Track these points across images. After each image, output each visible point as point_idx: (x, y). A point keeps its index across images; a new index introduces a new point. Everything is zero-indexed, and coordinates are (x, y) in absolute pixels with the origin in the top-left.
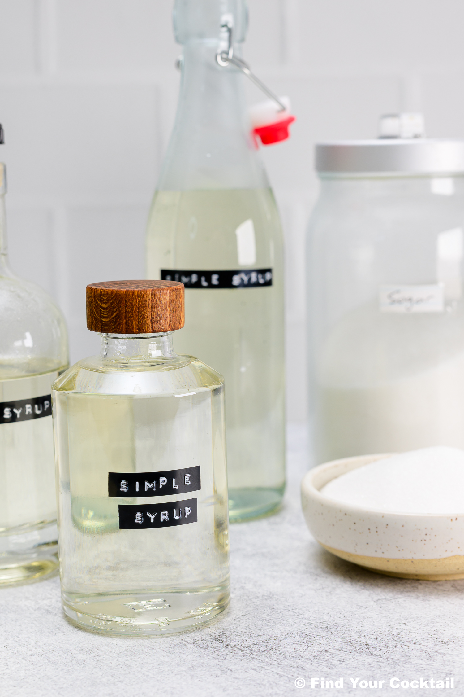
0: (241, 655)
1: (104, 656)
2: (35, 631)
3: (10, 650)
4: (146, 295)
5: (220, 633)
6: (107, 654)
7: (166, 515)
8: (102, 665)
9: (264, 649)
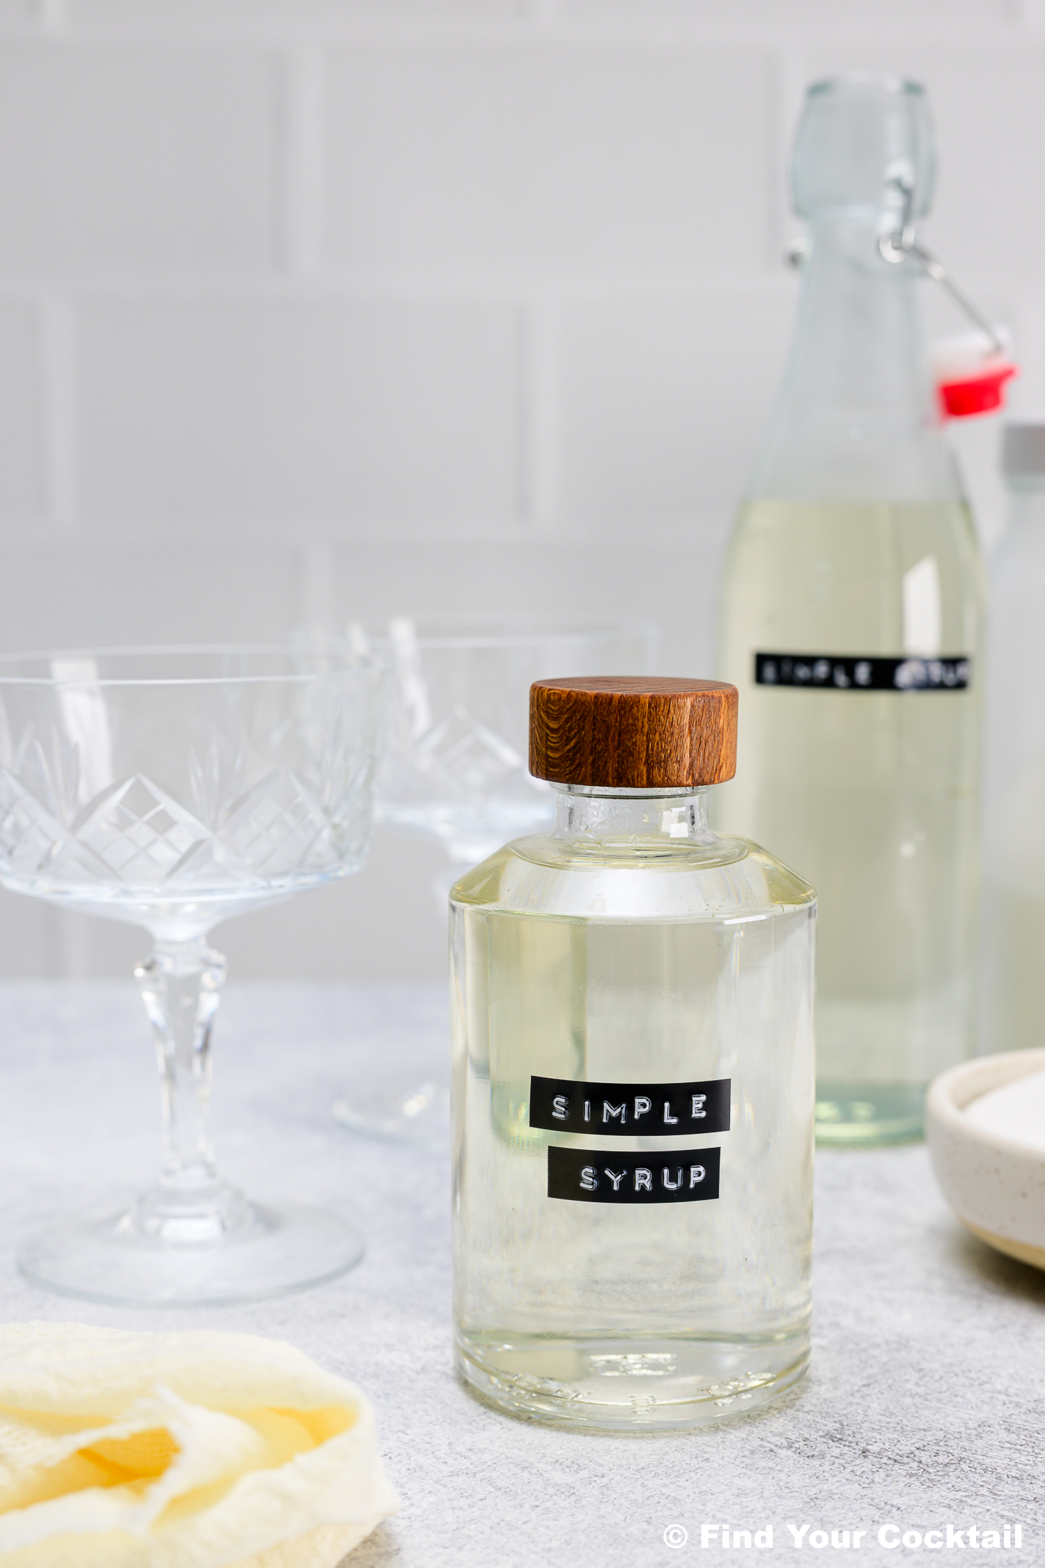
0: (904, 1473)
1: (611, 1477)
2: (438, 1419)
3: (401, 1462)
4: (637, 707)
5: (835, 1424)
6: (615, 1471)
7: (645, 1179)
8: (614, 1496)
9: (947, 1461)
